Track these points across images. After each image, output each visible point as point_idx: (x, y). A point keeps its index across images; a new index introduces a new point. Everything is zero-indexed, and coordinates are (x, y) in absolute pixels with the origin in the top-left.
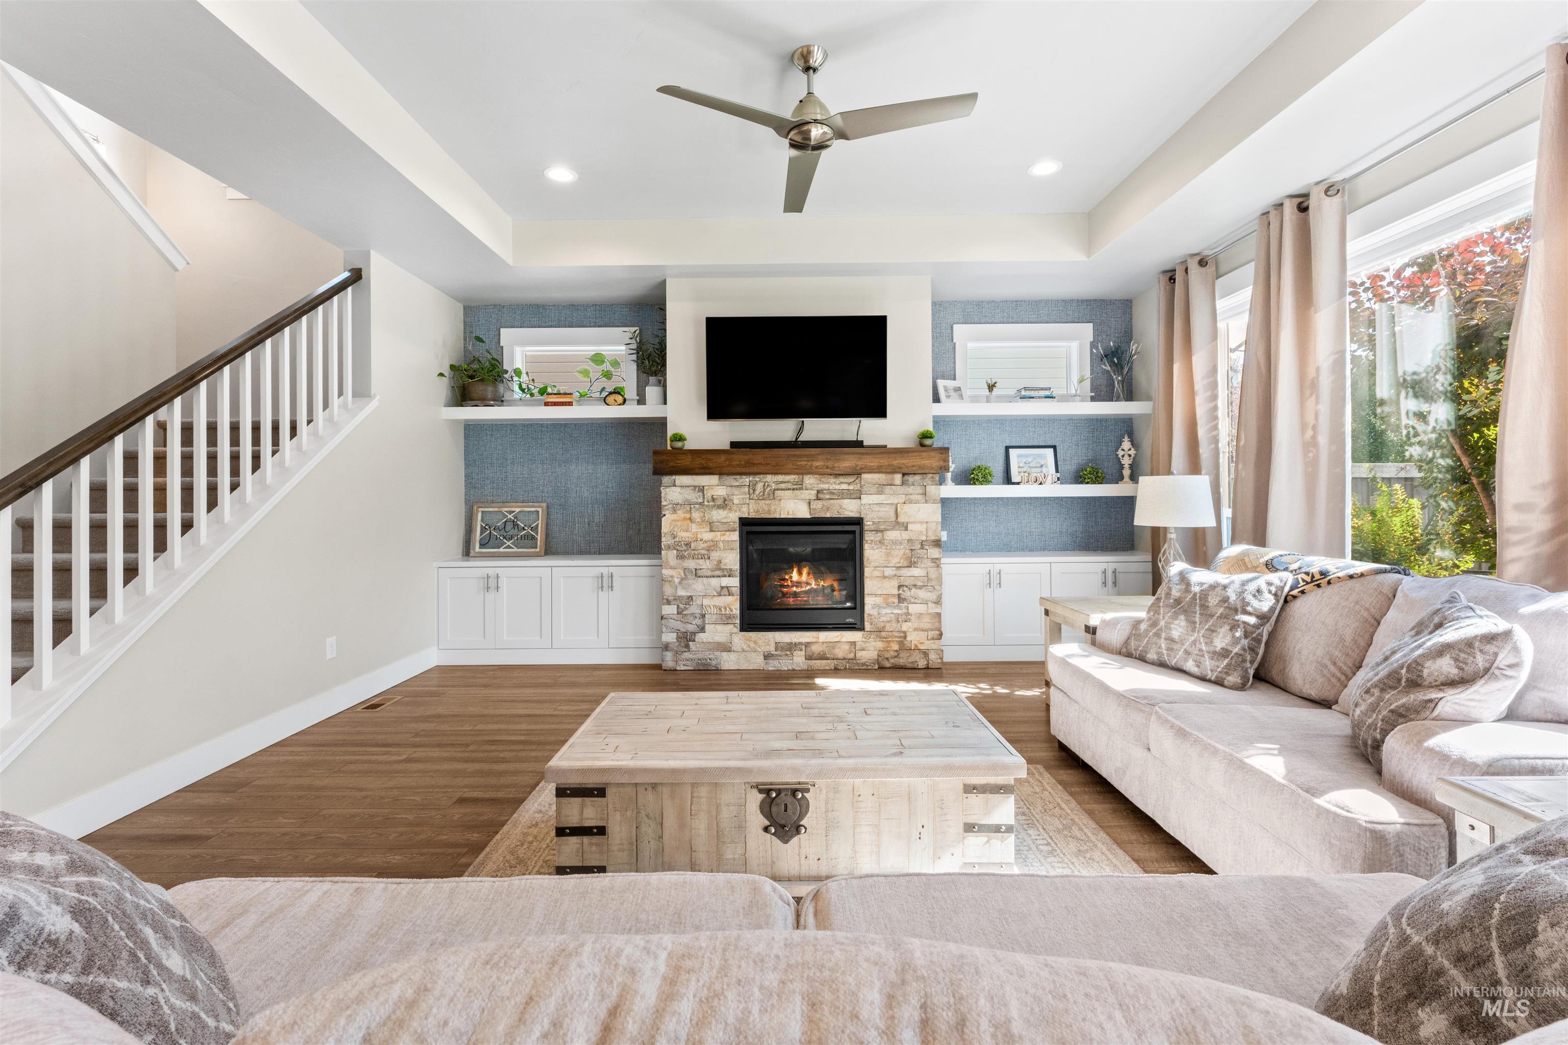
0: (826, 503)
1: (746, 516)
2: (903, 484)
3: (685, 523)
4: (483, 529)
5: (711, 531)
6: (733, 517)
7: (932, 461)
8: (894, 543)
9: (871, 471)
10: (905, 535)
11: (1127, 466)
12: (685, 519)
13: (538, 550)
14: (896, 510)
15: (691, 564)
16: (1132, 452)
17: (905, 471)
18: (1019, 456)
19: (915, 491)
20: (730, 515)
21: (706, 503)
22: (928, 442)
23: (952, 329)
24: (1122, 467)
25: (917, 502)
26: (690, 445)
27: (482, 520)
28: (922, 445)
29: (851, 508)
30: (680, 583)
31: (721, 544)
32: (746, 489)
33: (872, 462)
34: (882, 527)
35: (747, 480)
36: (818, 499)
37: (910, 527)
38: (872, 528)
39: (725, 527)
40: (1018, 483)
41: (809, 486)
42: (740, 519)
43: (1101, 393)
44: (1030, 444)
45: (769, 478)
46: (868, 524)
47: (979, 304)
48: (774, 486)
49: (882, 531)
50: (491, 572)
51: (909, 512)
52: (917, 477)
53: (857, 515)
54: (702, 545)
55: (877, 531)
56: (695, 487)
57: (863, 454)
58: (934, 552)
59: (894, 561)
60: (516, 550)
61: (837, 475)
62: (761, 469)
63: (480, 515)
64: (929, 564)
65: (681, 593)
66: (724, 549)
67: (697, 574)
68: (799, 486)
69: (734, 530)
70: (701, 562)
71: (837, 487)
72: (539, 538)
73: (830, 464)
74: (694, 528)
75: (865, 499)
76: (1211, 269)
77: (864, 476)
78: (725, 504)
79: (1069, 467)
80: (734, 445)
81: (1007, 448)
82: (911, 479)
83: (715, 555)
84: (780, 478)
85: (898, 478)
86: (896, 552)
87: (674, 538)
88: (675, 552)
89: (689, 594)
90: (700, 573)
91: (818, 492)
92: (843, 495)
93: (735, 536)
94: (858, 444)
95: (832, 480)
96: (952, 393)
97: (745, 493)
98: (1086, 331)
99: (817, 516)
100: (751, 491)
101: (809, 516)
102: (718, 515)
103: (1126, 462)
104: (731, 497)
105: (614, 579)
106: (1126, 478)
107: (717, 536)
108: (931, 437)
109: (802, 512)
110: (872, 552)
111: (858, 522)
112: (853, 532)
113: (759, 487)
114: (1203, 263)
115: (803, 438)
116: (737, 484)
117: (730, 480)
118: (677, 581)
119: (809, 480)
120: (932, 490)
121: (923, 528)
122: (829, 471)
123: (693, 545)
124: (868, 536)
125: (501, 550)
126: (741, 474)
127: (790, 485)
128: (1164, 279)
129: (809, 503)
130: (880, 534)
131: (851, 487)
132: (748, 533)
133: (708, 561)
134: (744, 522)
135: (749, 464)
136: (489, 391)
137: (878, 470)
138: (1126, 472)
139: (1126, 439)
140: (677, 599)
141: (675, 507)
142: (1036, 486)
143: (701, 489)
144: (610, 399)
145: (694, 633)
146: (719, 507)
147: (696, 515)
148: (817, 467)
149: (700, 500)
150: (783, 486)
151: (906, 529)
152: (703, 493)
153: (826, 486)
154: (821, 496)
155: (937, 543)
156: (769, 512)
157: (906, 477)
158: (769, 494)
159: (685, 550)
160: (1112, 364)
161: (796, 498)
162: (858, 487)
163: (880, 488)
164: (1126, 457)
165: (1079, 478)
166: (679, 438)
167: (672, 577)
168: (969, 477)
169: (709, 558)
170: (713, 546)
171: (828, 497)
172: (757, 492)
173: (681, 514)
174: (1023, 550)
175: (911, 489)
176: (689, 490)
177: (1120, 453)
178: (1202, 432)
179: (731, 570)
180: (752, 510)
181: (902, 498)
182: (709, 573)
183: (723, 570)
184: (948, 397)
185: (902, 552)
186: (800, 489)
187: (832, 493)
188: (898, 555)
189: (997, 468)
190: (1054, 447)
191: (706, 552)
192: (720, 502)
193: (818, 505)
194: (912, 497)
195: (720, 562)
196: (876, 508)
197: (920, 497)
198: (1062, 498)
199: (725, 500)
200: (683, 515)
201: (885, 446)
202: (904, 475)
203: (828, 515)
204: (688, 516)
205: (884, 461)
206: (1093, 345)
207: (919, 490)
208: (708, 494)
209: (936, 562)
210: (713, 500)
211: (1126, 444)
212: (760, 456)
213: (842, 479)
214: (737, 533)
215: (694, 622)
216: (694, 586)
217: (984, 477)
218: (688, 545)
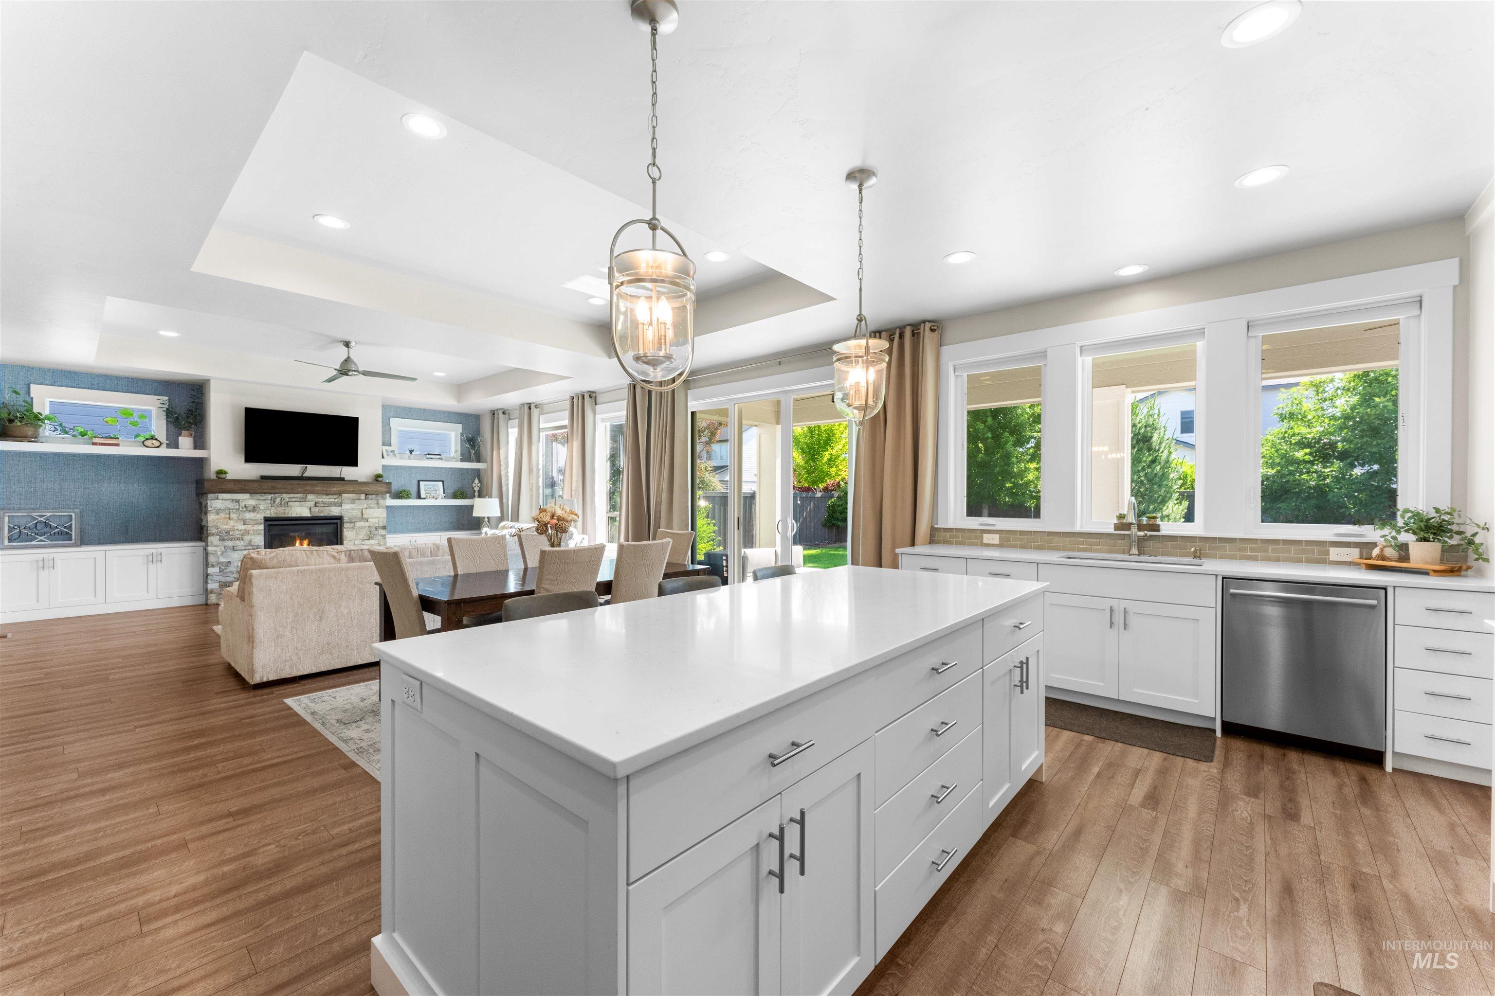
0: (321, 509)
1: (267, 516)
2: (366, 499)
3: (226, 520)
4: (11, 529)
5: (244, 524)
6: (260, 516)
7: (383, 488)
8: (361, 528)
9: (349, 492)
10: (367, 524)
11: (477, 491)
12: (225, 518)
13: (73, 541)
14: (362, 512)
15: (230, 543)
16: (479, 485)
17: (367, 493)
18: (425, 485)
19: (372, 502)
20: (258, 515)
21: (241, 509)
22: (380, 479)
23: (389, 420)
24: (474, 491)
25: (374, 508)
26: (229, 477)
27: (9, 522)
28: (377, 481)
29: (335, 511)
30: (222, 554)
31: (252, 532)
32: (269, 501)
33: (351, 488)
34: (354, 520)
35: (270, 496)
36: (316, 506)
37: (369, 520)
38: (348, 521)
39: (255, 522)
40: (425, 499)
41: (310, 500)
42: (264, 517)
43: (465, 458)
44: (431, 479)
45: (284, 495)
46: (346, 519)
47: (404, 409)
48: (287, 500)
49: (354, 522)
50: (46, 556)
51: (368, 513)
52: (374, 496)
53: (339, 515)
54: (237, 532)
55: (351, 522)
56: (233, 500)
57: (345, 484)
58: (383, 532)
59: (361, 537)
60: (49, 542)
61: (327, 494)
62: (282, 491)
63: (6, 519)
64: (380, 538)
65: (222, 560)
66: (254, 534)
67: (234, 549)
68: (304, 500)
69: (261, 524)
70: (237, 542)
71: (328, 500)
72: (73, 534)
73: (325, 489)
74: (232, 523)
75: (344, 506)
76: (506, 416)
77: (343, 495)
78: (254, 509)
79: (450, 491)
80: (263, 478)
81: (419, 481)
82: (370, 497)
83: (247, 538)
84: (292, 495)
85: (363, 496)
86: (361, 533)
87: (218, 529)
88: (218, 537)
89: (228, 560)
90: (236, 548)
91: (316, 503)
92: (330, 504)
93: (262, 527)
94: (342, 479)
95: (325, 497)
96: (390, 453)
97: (268, 504)
98: (459, 427)
99: (315, 515)
100: (272, 502)
101: (310, 515)
102: (249, 516)
103: (476, 489)
104: (258, 506)
105: (162, 555)
106: (476, 496)
107: (249, 527)
108: (382, 477)
109: (306, 513)
110: (348, 533)
111: (340, 518)
112: (337, 524)
113: (278, 500)
114: (504, 413)
115: (305, 475)
116: (263, 498)
117: (259, 496)
118: (219, 553)
119: (310, 497)
120: (381, 502)
121: (377, 520)
122: (324, 492)
123: (231, 533)
124: (346, 525)
125: (34, 543)
126: (265, 493)
127: (298, 500)
128: (491, 414)
129: (310, 509)
130: (352, 524)
131: (336, 501)
132: (269, 525)
133: (242, 541)
134: (266, 520)
135: (273, 488)
136: (30, 431)
137: (353, 492)
138: (476, 494)
139: (476, 479)
140: (218, 563)
141: (219, 511)
142: (434, 500)
143: (238, 501)
144: (148, 443)
145: (232, 582)
146: (250, 511)
147: (234, 516)
148: (317, 490)
149: (237, 507)
150: (294, 500)
151: (367, 521)
152: (239, 503)
153: (321, 500)
154: (317, 505)
155: (384, 528)
156: (284, 513)
157: (368, 496)
158: (284, 504)
159: (225, 536)
160: (470, 445)
161: (302, 506)
162: (340, 500)
163: (353, 501)
164: (476, 487)
165: (455, 496)
166: (220, 472)
167: (216, 551)
168: (399, 495)
169: (243, 540)
170: (247, 532)
171: (322, 505)
172: (276, 503)
173: (222, 515)
174: (426, 531)
175: (370, 502)
176: (228, 502)
177: (474, 485)
178: (503, 481)
179: (258, 545)
180: (272, 513)
181: (366, 506)
182: (244, 548)
183: (253, 546)
184: (388, 455)
185: (365, 532)
186: (305, 501)
187: (324, 504)
188: (363, 534)
189: (414, 491)
190: (443, 481)
191: (240, 536)
192: (251, 508)
193: (316, 509)
194: (371, 505)
195: (250, 541)
196: (351, 511)
197: (375, 505)
198: (446, 506)
199: (254, 507)
200: (224, 516)
201: (357, 481)
202: (366, 495)
203: (322, 515)
204: (228, 516)
205: (356, 488)
206: (462, 435)
207: (375, 502)
208: (242, 504)
209: (384, 536)
210: (246, 507)
211: (477, 481)
212: (281, 484)
213: (330, 496)
214: (263, 525)
215: (232, 576)
216: (232, 556)
217: (407, 495)
218: (228, 533)
